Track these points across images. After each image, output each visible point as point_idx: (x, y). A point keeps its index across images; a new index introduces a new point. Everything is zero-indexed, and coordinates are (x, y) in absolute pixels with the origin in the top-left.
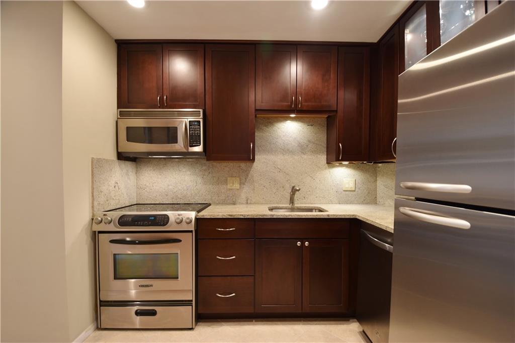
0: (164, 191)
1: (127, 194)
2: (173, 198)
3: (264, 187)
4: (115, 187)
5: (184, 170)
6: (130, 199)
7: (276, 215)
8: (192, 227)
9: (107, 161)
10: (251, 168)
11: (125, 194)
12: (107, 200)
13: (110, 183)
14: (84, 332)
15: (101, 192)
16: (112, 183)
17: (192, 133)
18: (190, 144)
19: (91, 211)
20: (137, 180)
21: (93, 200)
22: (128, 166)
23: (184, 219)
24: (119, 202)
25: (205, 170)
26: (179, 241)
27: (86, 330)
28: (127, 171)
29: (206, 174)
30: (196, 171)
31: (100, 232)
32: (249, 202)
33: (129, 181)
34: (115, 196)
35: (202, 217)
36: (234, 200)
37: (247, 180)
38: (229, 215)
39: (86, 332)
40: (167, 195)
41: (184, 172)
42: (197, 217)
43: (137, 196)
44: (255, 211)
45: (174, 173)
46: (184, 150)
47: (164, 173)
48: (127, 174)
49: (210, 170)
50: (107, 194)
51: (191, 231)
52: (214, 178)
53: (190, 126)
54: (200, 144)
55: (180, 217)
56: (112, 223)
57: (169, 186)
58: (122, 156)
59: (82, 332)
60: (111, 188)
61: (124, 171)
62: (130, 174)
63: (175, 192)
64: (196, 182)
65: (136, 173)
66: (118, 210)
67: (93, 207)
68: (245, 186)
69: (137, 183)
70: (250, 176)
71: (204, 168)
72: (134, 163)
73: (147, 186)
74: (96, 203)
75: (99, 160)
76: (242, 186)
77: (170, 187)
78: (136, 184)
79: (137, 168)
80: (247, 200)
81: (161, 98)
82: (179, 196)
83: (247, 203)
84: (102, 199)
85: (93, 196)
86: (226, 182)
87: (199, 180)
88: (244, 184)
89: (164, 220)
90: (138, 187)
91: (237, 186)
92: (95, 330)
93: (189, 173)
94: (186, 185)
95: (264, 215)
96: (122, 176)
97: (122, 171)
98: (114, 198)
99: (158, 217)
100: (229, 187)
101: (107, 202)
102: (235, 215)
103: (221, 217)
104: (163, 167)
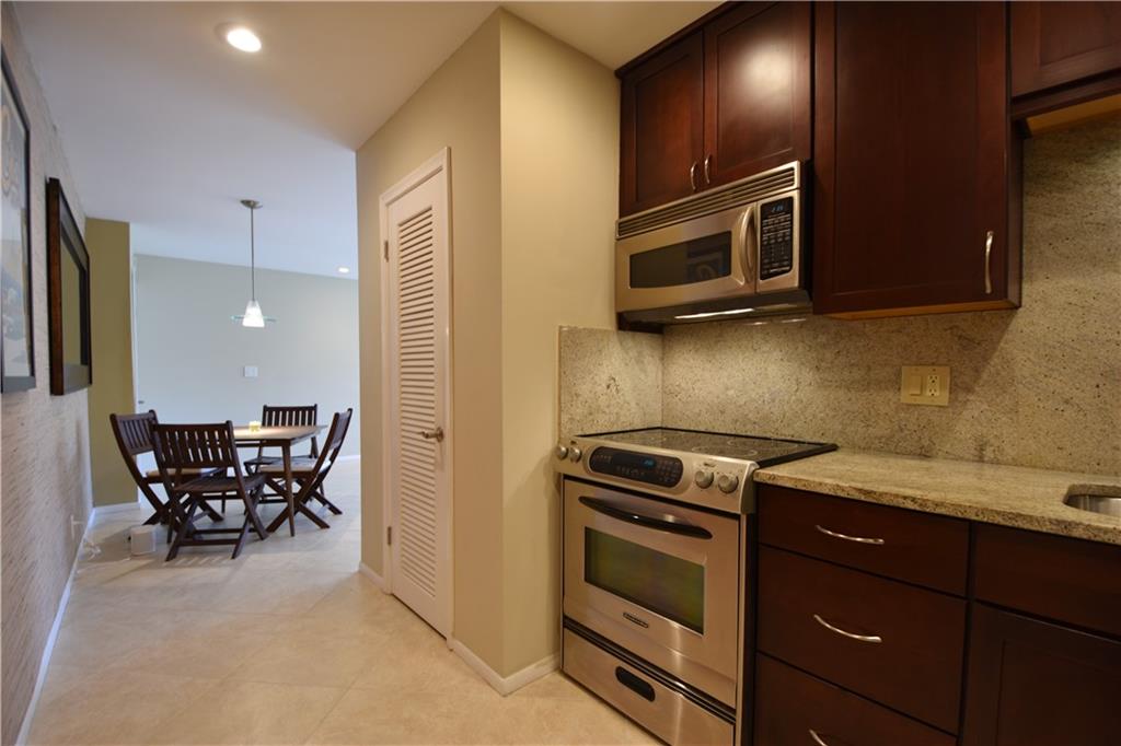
0: (716, 401)
1: (637, 404)
2: (737, 421)
3: (1067, 402)
4: (608, 387)
5: (765, 348)
6: (645, 414)
7: (1088, 527)
8: (735, 505)
9: (591, 332)
10: (1003, 332)
11: (633, 404)
12: (591, 414)
13: (597, 378)
14: (534, 666)
15: (577, 395)
16: (603, 377)
17: (769, 239)
18: (762, 269)
19: (557, 433)
20: (663, 373)
21: (560, 410)
22: (642, 345)
23: (716, 477)
24: (618, 418)
25: (824, 346)
26: (705, 534)
27: (539, 663)
28: (640, 353)
29: (829, 355)
30: (797, 349)
31: (567, 477)
32: (989, 453)
33: (643, 377)
34: (608, 406)
35: (770, 482)
36: (926, 442)
37: (985, 376)
38: (860, 490)
39: (538, 666)
40: (722, 412)
41: (764, 352)
42: (756, 479)
43: (663, 410)
44: (984, 491)
45: (741, 357)
46: (749, 291)
47: (718, 357)
48: (639, 361)
49: (841, 346)
50: (590, 401)
51: (736, 517)
52: (855, 369)
53: (762, 219)
54: (791, 266)
55: (710, 470)
56: (581, 462)
57: (727, 389)
58: (628, 323)
59: (529, 663)
60: (601, 388)
61: (631, 354)
62: (646, 361)
63: (740, 406)
64: (797, 380)
65: (662, 359)
66: (603, 437)
67: (559, 424)
68: (972, 398)
69: (663, 381)
70: (995, 360)
71: (822, 339)
72: (656, 335)
73: (683, 389)
74: (565, 418)
75: (573, 331)
76: (962, 397)
77: (731, 392)
78: (660, 382)
79: (664, 348)
80: (981, 449)
81: (699, 168)
82: (750, 416)
83: (981, 460)
84: (579, 411)
85: (560, 403)
86: (896, 383)
87: (808, 376)
88: (969, 390)
89: (670, 473)
90: (667, 392)
91: (937, 394)
92: (555, 670)
93: (777, 354)
94: (769, 388)
95: (1024, 517)
96: (627, 365)
97: (627, 353)
98: (607, 411)
99: (661, 462)
100: (906, 396)
101: (591, 417)
102: (881, 494)
103: (831, 493)
104: (716, 342)
